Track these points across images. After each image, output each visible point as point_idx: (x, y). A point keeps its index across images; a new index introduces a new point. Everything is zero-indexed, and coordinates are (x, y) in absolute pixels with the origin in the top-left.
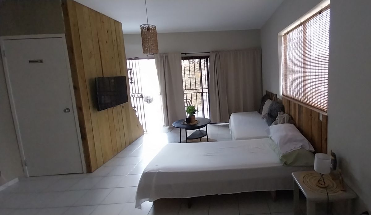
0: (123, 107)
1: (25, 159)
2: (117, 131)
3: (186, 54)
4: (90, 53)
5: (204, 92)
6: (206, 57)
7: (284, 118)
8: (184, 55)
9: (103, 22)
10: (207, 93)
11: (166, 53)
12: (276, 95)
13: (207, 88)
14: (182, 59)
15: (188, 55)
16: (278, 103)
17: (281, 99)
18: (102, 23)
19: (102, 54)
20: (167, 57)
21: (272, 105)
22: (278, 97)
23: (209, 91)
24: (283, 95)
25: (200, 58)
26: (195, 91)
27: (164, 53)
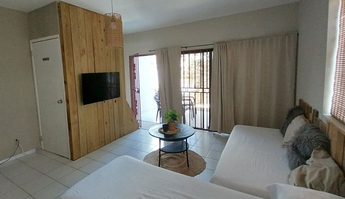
0: (115, 101)
1: (41, 135)
2: (106, 124)
3: (186, 47)
4: (82, 51)
5: (205, 93)
6: (210, 50)
7: (325, 170)
8: (184, 49)
9: (100, 22)
10: (208, 94)
11: (166, 48)
12: (317, 113)
13: (208, 87)
14: (182, 54)
15: (188, 49)
16: (318, 129)
17: (325, 122)
18: (98, 22)
19: (96, 51)
20: (167, 52)
21: (302, 130)
22: (320, 117)
23: (210, 91)
24: (333, 116)
25: (202, 51)
26: (195, 90)
27: (164, 48)
